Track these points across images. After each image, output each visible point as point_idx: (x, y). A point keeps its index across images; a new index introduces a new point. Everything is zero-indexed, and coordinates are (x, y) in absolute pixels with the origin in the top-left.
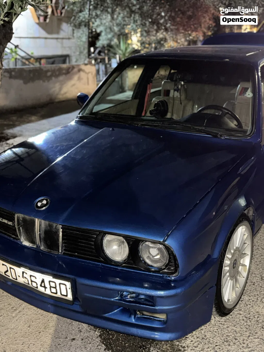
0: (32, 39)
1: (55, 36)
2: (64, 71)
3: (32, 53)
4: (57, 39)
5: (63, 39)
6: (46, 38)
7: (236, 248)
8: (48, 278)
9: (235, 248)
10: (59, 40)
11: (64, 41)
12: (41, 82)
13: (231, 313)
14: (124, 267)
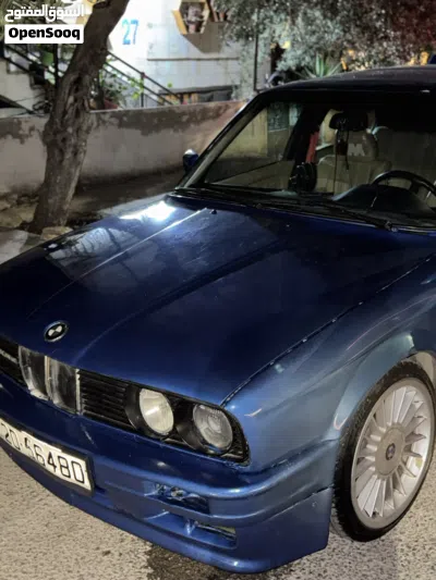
0: (175, 63)
1: (214, 55)
2: (211, 114)
3: (170, 85)
4: (218, 59)
5: (227, 59)
6: (199, 60)
7: (393, 424)
8: (56, 452)
9: (390, 424)
10: (220, 62)
11: (230, 62)
12: (171, 132)
13: (383, 537)
14: (168, 443)
